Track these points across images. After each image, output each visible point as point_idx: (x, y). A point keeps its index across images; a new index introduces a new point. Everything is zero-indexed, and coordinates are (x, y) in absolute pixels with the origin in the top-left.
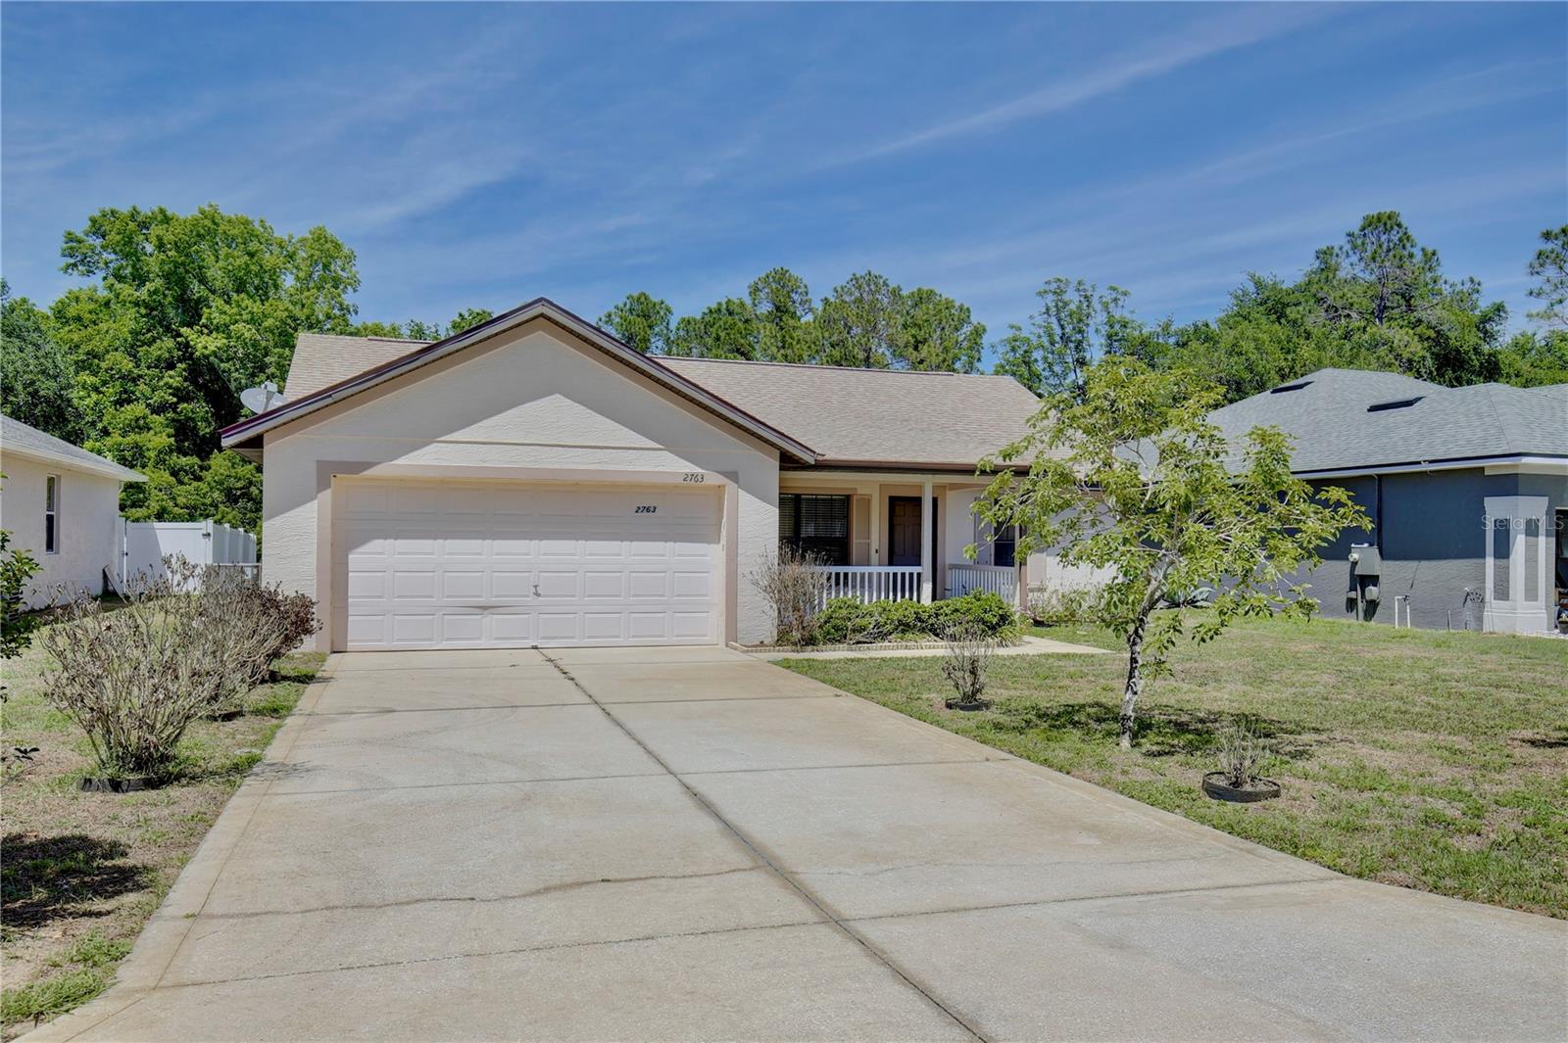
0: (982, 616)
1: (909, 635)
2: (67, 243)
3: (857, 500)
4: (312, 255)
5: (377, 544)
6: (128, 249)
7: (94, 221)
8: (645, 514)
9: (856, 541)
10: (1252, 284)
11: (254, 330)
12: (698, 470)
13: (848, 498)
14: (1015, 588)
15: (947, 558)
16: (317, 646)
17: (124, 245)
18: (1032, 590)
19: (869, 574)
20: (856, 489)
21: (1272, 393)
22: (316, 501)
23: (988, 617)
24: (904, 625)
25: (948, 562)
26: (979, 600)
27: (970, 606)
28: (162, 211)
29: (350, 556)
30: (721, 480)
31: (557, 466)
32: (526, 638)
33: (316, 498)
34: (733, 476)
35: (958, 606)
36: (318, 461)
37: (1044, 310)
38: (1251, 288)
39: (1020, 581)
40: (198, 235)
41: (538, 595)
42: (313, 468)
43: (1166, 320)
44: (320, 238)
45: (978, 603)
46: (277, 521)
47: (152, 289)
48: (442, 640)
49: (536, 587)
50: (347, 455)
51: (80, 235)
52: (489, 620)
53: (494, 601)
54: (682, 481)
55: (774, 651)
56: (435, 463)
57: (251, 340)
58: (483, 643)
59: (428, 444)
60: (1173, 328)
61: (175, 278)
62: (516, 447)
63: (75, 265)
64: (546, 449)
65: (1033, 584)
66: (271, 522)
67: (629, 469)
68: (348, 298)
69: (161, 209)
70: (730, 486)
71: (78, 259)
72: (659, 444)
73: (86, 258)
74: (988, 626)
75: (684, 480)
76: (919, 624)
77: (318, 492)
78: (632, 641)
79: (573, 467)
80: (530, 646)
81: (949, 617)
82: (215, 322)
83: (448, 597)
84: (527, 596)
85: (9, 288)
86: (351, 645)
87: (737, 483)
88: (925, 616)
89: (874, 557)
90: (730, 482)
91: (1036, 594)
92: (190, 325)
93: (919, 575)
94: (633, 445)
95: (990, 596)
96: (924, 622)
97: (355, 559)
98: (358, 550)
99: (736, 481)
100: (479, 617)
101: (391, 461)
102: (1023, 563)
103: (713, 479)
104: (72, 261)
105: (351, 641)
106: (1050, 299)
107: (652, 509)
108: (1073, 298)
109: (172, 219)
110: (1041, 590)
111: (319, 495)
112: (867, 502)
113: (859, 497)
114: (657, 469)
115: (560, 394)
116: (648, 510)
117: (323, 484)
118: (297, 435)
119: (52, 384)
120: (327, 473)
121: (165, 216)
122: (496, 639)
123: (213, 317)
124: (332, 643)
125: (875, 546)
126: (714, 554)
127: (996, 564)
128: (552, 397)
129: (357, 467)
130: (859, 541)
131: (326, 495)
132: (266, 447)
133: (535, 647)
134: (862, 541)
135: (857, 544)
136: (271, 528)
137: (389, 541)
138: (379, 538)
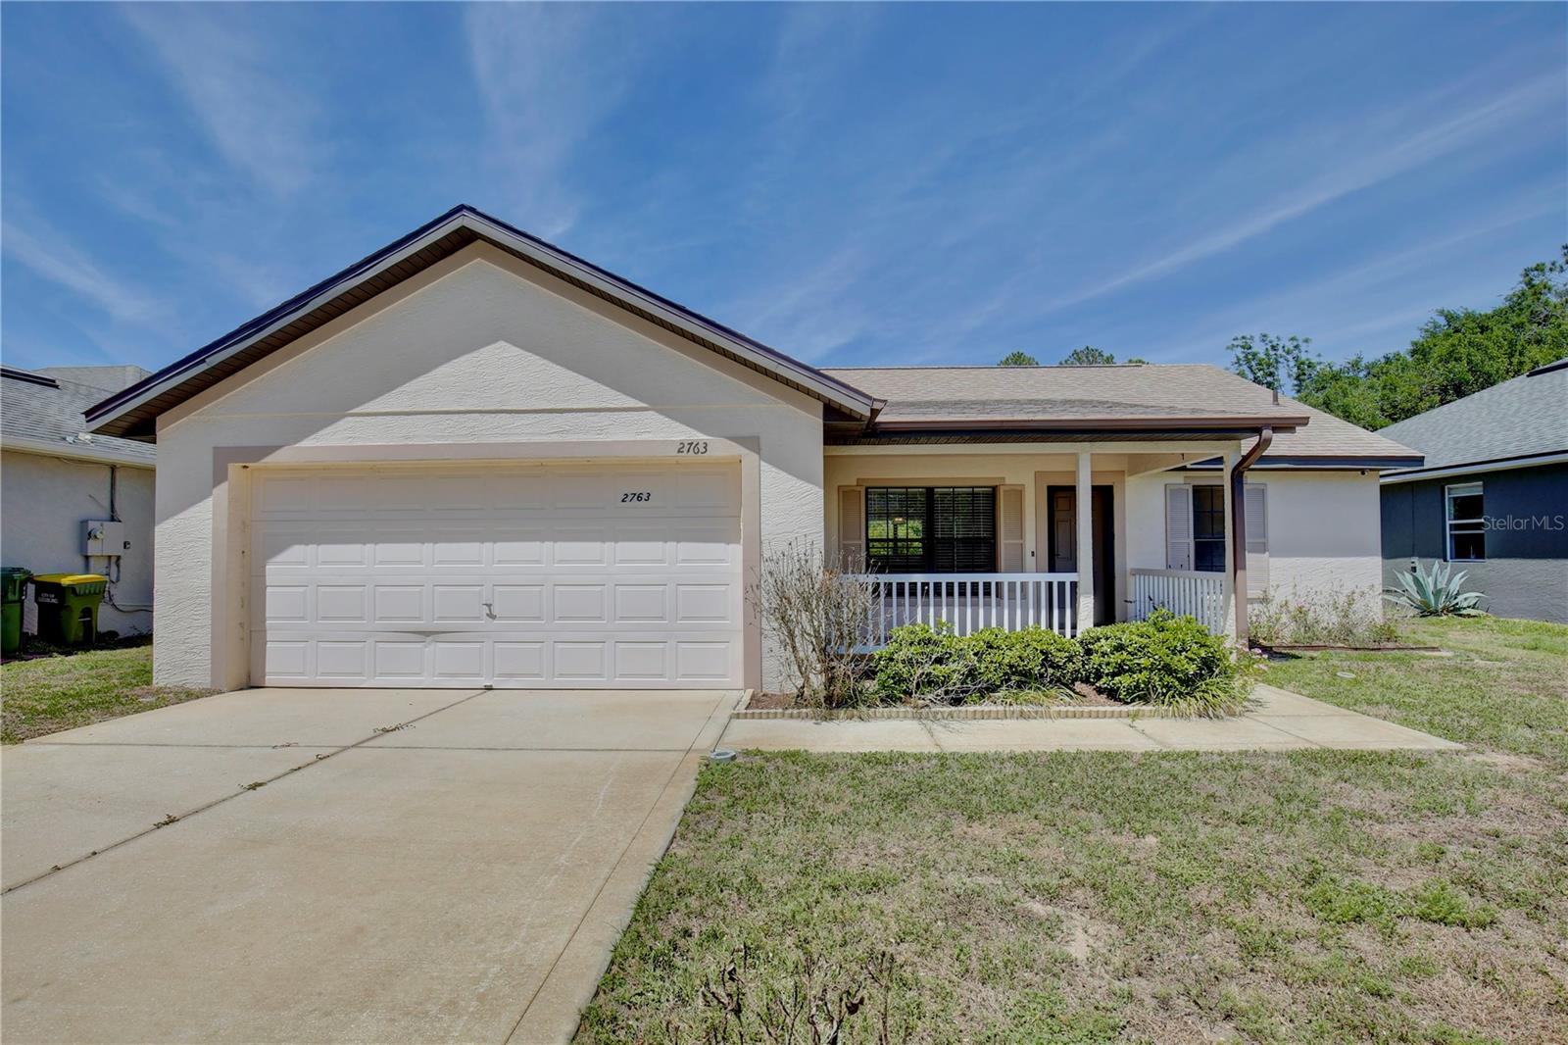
0: (1168, 660)
1: (1029, 694)
3: (1005, 491)
5: (296, 552)
8: (635, 501)
9: (1004, 542)
10: (1443, 318)
12: (699, 436)
13: (994, 489)
14: (1227, 600)
15: (1128, 560)
16: (213, 683)
18: (1252, 601)
19: (1023, 582)
20: (1004, 478)
21: (1528, 376)
22: (209, 502)
23: (1180, 662)
24: (1020, 674)
25: (1131, 564)
26: (1162, 630)
27: (1145, 641)
29: (268, 566)
30: (738, 450)
31: (501, 440)
32: (478, 675)
33: (210, 494)
34: (752, 443)
35: (1125, 640)
36: (215, 448)
37: (1235, 360)
38: (1442, 321)
39: (1235, 592)
41: (491, 616)
42: (208, 458)
43: (1355, 358)
45: (1161, 635)
46: (170, 524)
49: (489, 606)
50: (247, 438)
52: (434, 650)
53: (437, 624)
54: (675, 453)
55: (783, 715)
56: (346, 443)
58: (428, 681)
59: (338, 420)
60: (1363, 364)
62: (448, 416)
64: (488, 416)
65: (1253, 592)
66: (162, 525)
67: (602, 438)
70: (749, 458)
72: (644, 402)
74: (1178, 679)
75: (679, 451)
76: (1050, 671)
77: (214, 486)
78: (619, 682)
79: (523, 439)
80: (482, 685)
81: (1106, 659)
83: (381, 618)
84: (478, 618)
86: (269, 680)
87: (758, 453)
88: (1060, 658)
89: (1030, 561)
90: (747, 451)
91: (1256, 606)
93: (1074, 585)
94: (603, 405)
95: (1183, 623)
96: (1059, 667)
97: (276, 570)
98: (274, 560)
99: (758, 451)
100: (420, 646)
101: (295, 443)
102: (1238, 565)
103: (721, 448)
105: (271, 674)
106: (1239, 352)
107: (645, 497)
108: (1259, 348)
110: (1265, 600)
111: (214, 490)
112: (1018, 493)
113: (1006, 488)
114: (639, 438)
115: (506, 341)
116: (639, 498)
117: (219, 477)
118: (192, 416)
120: (223, 460)
122: (441, 675)
124: (244, 677)
125: (1030, 544)
126: (729, 558)
127: (1197, 568)
128: (494, 345)
129: (252, 454)
130: (1007, 542)
131: (224, 487)
132: (161, 433)
133: (489, 688)
134: (1011, 542)
135: (1005, 544)
136: (163, 532)
137: (312, 548)
138: (297, 544)
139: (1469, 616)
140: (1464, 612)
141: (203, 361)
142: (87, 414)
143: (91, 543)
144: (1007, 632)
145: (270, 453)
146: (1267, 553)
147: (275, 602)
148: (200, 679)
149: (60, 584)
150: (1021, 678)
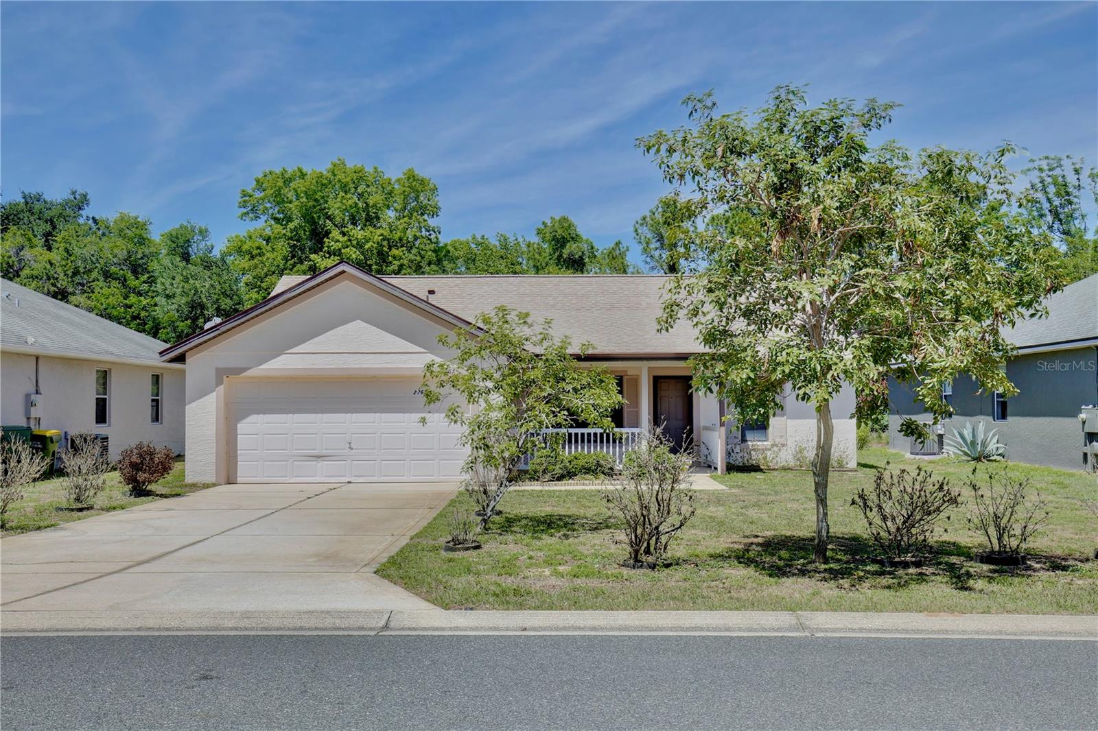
2: (242, 198)
3: (627, 379)
4: (404, 191)
5: (253, 418)
6: (279, 199)
7: (258, 181)
8: (419, 394)
11: (358, 252)
13: (621, 378)
15: (701, 421)
16: (216, 480)
17: (276, 197)
19: (588, 434)
20: (626, 371)
22: (215, 393)
25: (702, 425)
28: (300, 170)
29: (238, 425)
31: (358, 366)
32: (344, 476)
33: (215, 390)
36: (216, 368)
40: (322, 185)
41: (352, 449)
42: (213, 373)
44: (411, 177)
46: (193, 405)
47: (293, 227)
48: (293, 477)
49: (350, 443)
50: (232, 364)
51: (250, 191)
52: (321, 464)
53: (324, 452)
56: (284, 366)
57: (356, 259)
58: (318, 479)
59: (280, 355)
61: (307, 216)
62: (331, 355)
63: (247, 213)
64: (351, 355)
66: (190, 405)
68: (432, 222)
69: (299, 168)
71: (249, 209)
72: (425, 349)
73: (254, 207)
76: (599, 468)
77: (217, 387)
78: (412, 478)
79: (369, 366)
80: (346, 481)
82: (332, 248)
83: (297, 450)
84: (344, 449)
85: (210, 233)
86: (239, 480)
88: (603, 463)
92: (316, 252)
93: (639, 434)
94: (407, 351)
96: (602, 467)
97: (242, 427)
98: (242, 422)
100: (315, 463)
104: (245, 210)
105: (240, 477)
109: (306, 174)
111: (217, 389)
112: (635, 380)
113: (628, 377)
115: (362, 320)
116: (422, 393)
117: (219, 382)
118: (204, 353)
119: (228, 301)
120: (222, 374)
121: (302, 173)
122: (326, 476)
123: (331, 245)
124: (228, 478)
128: (354, 322)
129: (239, 371)
130: (629, 410)
131: (221, 388)
132: (187, 361)
133: (350, 482)
134: (631, 409)
135: (627, 411)
136: (190, 409)
137: (261, 416)
138: (254, 414)
139: (995, 461)
140: (992, 458)
141: (218, 329)
142: (160, 353)
143: (33, 409)
144: (586, 453)
145: (245, 371)
146: (785, 417)
147: (242, 442)
148: (211, 479)
149: (45, 436)
150: (587, 470)
